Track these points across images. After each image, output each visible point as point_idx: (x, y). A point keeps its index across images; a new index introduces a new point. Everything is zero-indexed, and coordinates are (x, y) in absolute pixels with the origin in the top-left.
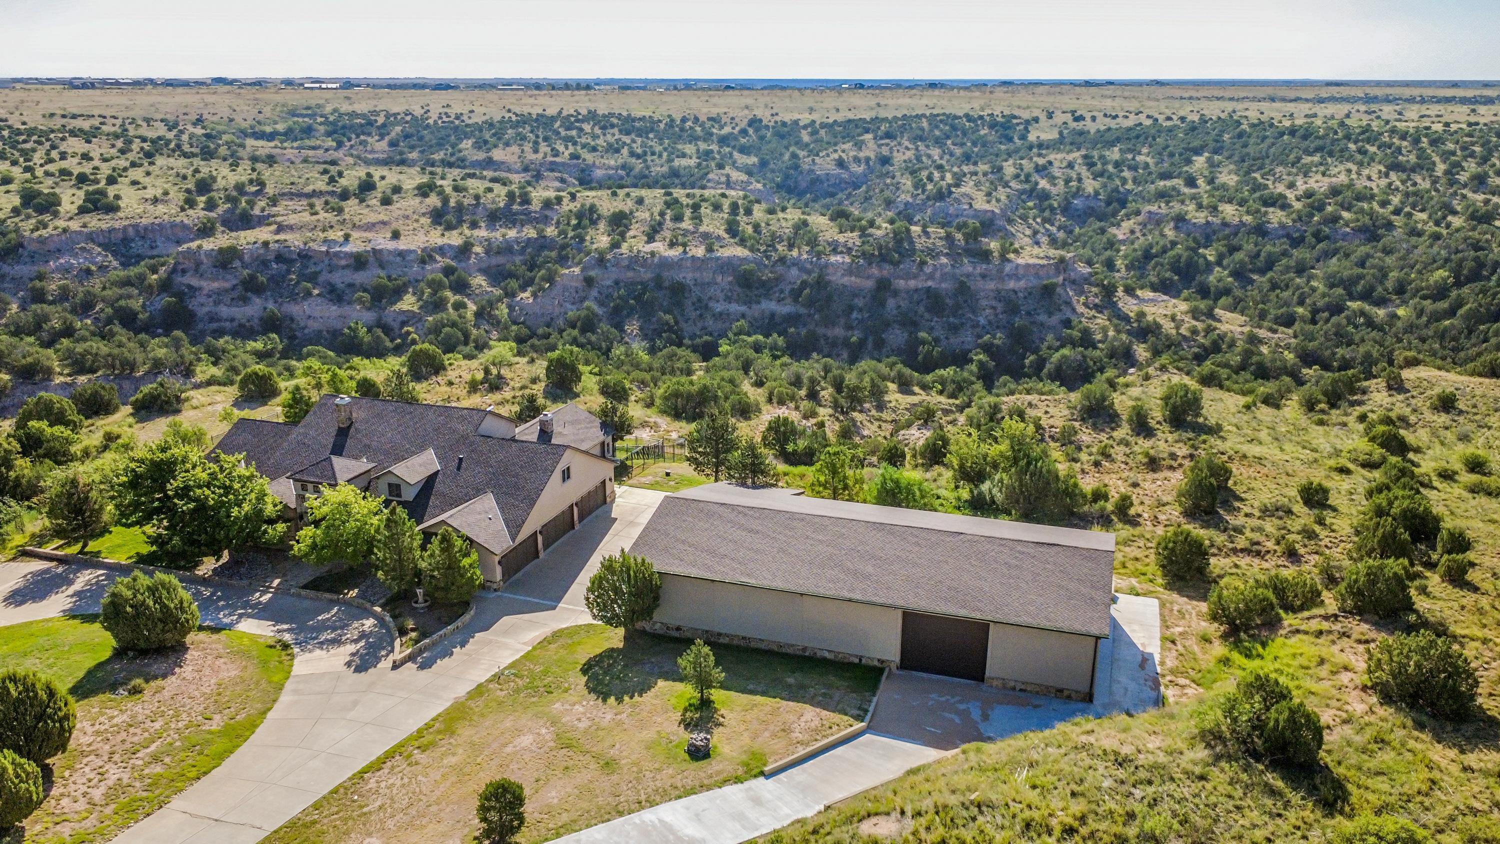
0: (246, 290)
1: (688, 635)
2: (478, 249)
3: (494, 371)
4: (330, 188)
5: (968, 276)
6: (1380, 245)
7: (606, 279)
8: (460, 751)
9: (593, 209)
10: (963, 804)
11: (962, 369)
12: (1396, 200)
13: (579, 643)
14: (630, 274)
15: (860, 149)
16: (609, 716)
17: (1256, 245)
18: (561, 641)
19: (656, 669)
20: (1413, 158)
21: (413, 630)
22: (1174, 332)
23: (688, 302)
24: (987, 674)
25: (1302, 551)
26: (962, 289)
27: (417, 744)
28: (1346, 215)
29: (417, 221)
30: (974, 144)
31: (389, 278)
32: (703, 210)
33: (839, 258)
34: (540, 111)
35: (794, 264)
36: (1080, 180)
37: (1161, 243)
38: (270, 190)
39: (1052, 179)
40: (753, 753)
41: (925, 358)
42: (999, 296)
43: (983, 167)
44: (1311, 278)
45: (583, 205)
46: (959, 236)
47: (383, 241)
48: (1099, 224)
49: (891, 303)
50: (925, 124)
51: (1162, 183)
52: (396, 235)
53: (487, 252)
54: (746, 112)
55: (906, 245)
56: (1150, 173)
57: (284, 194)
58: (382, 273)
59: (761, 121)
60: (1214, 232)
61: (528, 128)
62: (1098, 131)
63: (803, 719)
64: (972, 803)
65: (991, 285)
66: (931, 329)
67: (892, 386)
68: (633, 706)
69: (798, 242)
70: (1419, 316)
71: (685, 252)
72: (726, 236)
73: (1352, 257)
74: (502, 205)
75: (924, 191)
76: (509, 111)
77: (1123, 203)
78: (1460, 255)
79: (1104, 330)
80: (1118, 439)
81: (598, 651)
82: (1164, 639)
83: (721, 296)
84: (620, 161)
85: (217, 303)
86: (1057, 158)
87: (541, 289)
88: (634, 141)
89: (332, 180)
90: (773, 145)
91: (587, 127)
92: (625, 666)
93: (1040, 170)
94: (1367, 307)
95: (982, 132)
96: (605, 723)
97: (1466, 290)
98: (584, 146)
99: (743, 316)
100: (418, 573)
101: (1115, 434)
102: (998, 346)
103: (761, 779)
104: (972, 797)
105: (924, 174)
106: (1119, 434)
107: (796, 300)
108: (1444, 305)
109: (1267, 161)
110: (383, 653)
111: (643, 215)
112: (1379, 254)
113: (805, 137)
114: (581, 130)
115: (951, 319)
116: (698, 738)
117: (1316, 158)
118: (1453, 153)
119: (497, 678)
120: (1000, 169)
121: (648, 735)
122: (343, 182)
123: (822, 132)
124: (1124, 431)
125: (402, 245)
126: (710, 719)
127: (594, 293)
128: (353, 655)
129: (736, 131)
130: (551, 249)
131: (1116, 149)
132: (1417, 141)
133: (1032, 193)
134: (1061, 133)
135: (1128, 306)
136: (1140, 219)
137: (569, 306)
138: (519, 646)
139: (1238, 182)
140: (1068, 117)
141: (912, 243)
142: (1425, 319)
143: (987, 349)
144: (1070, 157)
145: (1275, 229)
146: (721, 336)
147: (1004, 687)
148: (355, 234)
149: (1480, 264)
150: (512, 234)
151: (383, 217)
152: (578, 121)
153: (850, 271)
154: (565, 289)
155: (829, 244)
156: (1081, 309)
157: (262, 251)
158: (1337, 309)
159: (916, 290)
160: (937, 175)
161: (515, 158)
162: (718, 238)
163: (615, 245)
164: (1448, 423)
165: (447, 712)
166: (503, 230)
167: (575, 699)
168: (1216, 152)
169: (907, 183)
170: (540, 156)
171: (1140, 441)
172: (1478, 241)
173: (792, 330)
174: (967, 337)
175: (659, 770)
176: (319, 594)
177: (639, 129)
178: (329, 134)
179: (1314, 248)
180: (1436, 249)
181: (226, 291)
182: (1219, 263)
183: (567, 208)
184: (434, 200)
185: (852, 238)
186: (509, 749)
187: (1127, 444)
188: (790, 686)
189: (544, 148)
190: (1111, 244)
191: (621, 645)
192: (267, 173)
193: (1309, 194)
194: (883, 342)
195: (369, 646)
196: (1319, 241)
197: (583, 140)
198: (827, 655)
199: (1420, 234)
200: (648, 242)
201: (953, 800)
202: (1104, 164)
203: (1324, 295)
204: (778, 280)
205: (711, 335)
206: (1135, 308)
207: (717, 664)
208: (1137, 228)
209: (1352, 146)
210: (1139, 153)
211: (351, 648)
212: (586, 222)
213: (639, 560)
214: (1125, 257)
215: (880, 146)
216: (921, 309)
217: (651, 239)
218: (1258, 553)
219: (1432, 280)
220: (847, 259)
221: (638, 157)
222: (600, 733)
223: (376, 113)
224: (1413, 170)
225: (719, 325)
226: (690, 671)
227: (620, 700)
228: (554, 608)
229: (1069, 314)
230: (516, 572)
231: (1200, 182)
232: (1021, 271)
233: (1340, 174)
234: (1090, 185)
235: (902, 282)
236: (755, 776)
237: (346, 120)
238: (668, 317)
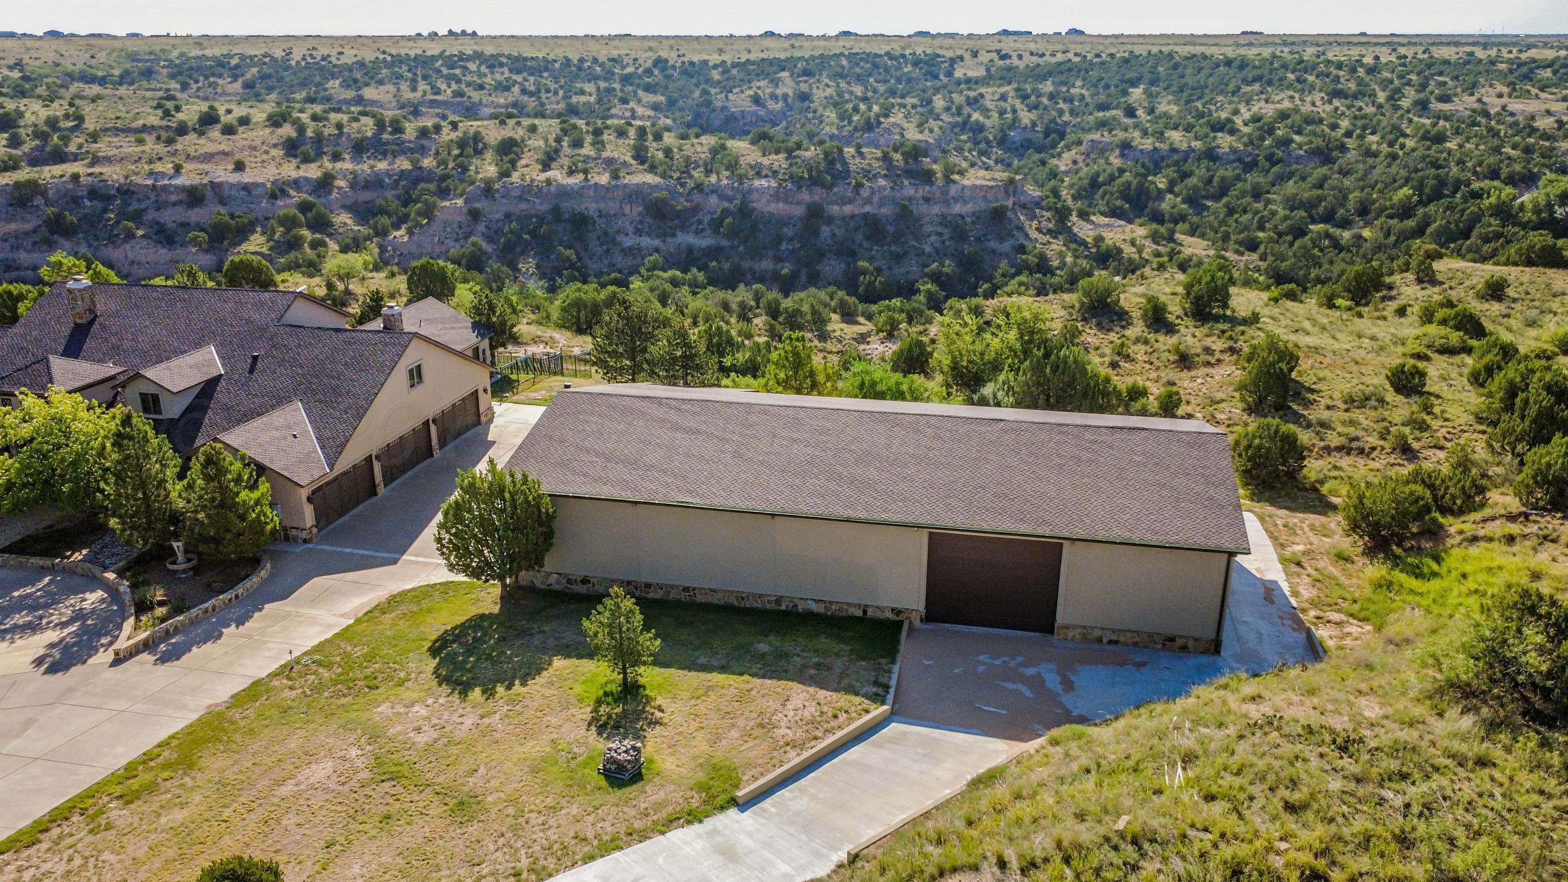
0: (52, 232)
1: (600, 589)
2: (341, 183)
3: (341, 286)
4: (164, 123)
5: (910, 199)
6: (1336, 167)
7: (495, 211)
8: (198, 798)
9: (477, 137)
10: (1107, 840)
11: (909, 300)
12: (1345, 124)
13: (430, 611)
14: (523, 206)
15: (777, 85)
16: (469, 721)
17: (1208, 170)
18: (404, 608)
19: (551, 643)
20: (1352, 86)
21: (161, 604)
22: (1136, 256)
23: (592, 236)
24: (1060, 619)
25: (1415, 445)
26: (904, 214)
27: (118, 790)
28: (1297, 138)
29: (267, 152)
30: (899, 81)
31: (232, 216)
32: (605, 137)
33: (764, 182)
34: (420, 52)
35: (713, 192)
36: (1014, 111)
37: (1109, 171)
38: (90, 125)
39: (985, 111)
40: (715, 767)
41: (866, 290)
42: (944, 221)
43: (910, 101)
44: (1268, 202)
45: (465, 133)
46: (897, 156)
47: (223, 174)
48: (1037, 157)
49: (825, 231)
50: (844, 62)
51: (1100, 114)
52: (240, 167)
53: (353, 185)
54: (650, 54)
55: (838, 166)
56: (1087, 105)
57: (108, 130)
58: (223, 210)
59: (666, 61)
60: (1163, 158)
61: (405, 68)
62: (1028, 66)
63: (790, 706)
64: (1122, 835)
65: (936, 210)
66: (871, 259)
67: (835, 317)
68: (513, 702)
69: (716, 166)
70: (1388, 234)
71: (586, 179)
72: (633, 162)
73: (1309, 179)
74: (369, 134)
75: (850, 122)
76: (384, 52)
77: (1062, 135)
78: (1421, 174)
79: (1061, 255)
80: (1133, 337)
81: (460, 619)
82: (1284, 561)
83: (631, 229)
84: (510, 99)
85: (15, 248)
86: (990, 93)
87: (418, 225)
88: (526, 80)
89: (167, 114)
90: (682, 82)
91: (472, 66)
92: (503, 639)
93: (974, 102)
94: (1332, 230)
95: (906, 70)
96: (461, 733)
97: (1432, 208)
98: (469, 84)
99: (657, 250)
100: (175, 518)
101: (1128, 333)
102: (947, 274)
103: (733, 812)
104: (1121, 825)
105: (850, 106)
106: (1131, 332)
107: (716, 231)
108: (1411, 223)
109: (1207, 91)
110: (104, 641)
111: (537, 143)
112: (1336, 176)
113: (716, 75)
114: (466, 68)
115: (893, 248)
116: (620, 747)
117: (1257, 87)
118: (1391, 82)
119: (287, 670)
120: (929, 102)
121: (536, 748)
122: (181, 116)
123: (734, 71)
124: (1137, 329)
125: (247, 177)
126: (639, 714)
127: (481, 227)
128: (52, 646)
129: (640, 71)
130: (430, 181)
131: (1049, 83)
132: (1353, 70)
133: (964, 126)
134: (988, 70)
135: (1084, 231)
136: (1082, 148)
137: (452, 244)
138: (332, 620)
139: (1179, 111)
140: (994, 56)
141: (845, 164)
142: (1393, 238)
143: (936, 278)
144: (1003, 90)
145: (1227, 154)
146: (631, 274)
147: (1085, 638)
148: (188, 167)
149: (1442, 183)
150: (382, 166)
151: (224, 147)
152: (461, 60)
153: (777, 196)
154: (446, 224)
155: (752, 167)
156: (1034, 234)
157: (70, 186)
158: (1299, 232)
159: (853, 217)
160: (862, 107)
161: (390, 97)
162: (625, 163)
163: (505, 174)
164: (1505, 311)
165: (190, 730)
166: (372, 162)
167: (415, 696)
168: (1152, 83)
169: (831, 115)
170: (418, 94)
171: (1161, 338)
172: (1438, 159)
173: (714, 264)
174: (911, 267)
175: (554, 809)
176: (23, 559)
177: (531, 68)
178: (172, 76)
179: (1268, 171)
180: (1394, 169)
181: (27, 233)
182: (1170, 190)
183: (447, 138)
184: (288, 130)
185: (779, 161)
186: (286, 790)
187: (1146, 342)
188: (763, 655)
189: (422, 86)
190: (1054, 174)
191: (496, 609)
192: (87, 109)
193: (1256, 119)
194: (818, 273)
195: (84, 630)
196: (1274, 164)
197: (468, 78)
198: (814, 607)
199: (1375, 155)
200: (543, 171)
201: (1086, 834)
202: (1038, 96)
203: (1286, 218)
204: (696, 209)
205: (620, 271)
206: (1092, 233)
207: (647, 627)
208: (1080, 158)
209: (1291, 76)
210: (1073, 86)
211: (52, 636)
212: (470, 150)
213: (519, 477)
214: (1071, 186)
215: (798, 83)
216: (859, 237)
217: (546, 167)
218: (1361, 451)
219: (1396, 199)
220: (774, 184)
221: (531, 94)
222: (454, 750)
223: (229, 56)
224: (1355, 97)
225: (629, 262)
226: (603, 639)
227: (489, 693)
228: (394, 562)
229: (1022, 240)
230: (341, 515)
231: (1140, 112)
232: (967, 193)
233: (1283, 101)
234: (1026, 117)
235: (836, 208)
236: (722, 808)
237: (194, 63)
238: (568, 252)
